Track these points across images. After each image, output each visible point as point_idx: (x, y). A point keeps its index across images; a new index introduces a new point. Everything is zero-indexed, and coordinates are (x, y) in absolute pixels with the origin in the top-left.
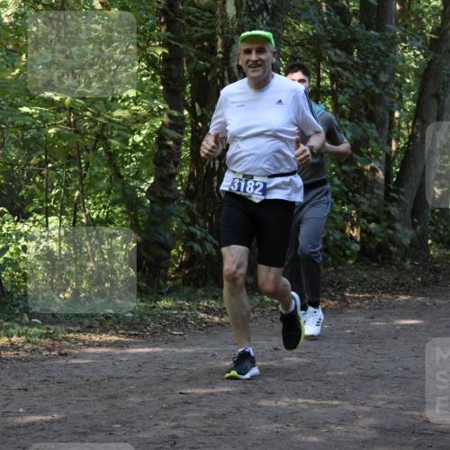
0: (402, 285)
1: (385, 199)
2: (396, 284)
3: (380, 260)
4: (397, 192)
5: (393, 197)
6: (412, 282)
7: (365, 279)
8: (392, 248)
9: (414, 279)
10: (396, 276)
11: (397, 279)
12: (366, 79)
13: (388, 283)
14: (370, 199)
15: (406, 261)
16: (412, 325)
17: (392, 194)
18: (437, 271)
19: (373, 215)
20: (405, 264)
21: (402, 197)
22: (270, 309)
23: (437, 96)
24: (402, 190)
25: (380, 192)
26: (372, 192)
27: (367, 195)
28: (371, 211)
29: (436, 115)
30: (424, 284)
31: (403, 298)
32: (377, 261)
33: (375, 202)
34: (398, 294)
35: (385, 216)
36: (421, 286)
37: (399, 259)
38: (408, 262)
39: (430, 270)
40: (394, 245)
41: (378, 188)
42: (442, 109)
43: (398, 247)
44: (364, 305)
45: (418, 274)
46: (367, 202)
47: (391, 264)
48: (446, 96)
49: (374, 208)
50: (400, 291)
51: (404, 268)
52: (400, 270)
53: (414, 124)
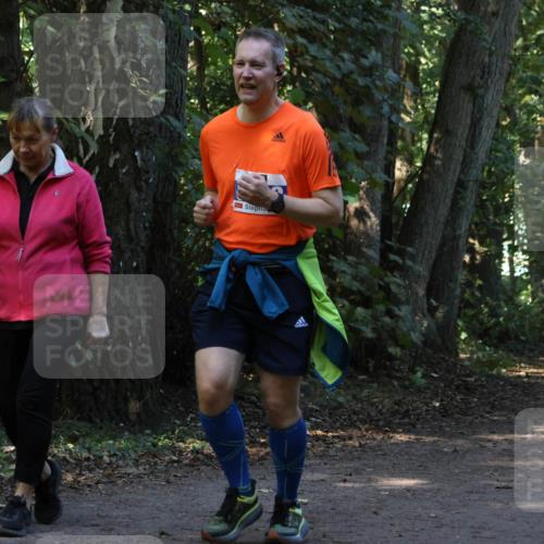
0: (406, 414)
1: (381, 265)
2: (394, 413)
3: (371, 370)
4: (401, 253)
5: (395, 261)
6: (425, 408)
7: (341, 405)
8: (391, 350)
9: (427, 404)
10: (397, 398)
11: (398, 403)
12: (343, 60)
13: (380, 412)
14: (354, 266)
15: (415, 372)
16: (408, 489)
17: (393, 257)
18: (468, 389)
19: (360, 292)
20: (413, 377)
21: (409, 263)
22: (167, 458)
23: (470, 89)
24: (410, 249)
25: (373, 253)
26: (359, 254)
27: (350, 258)
28: (356, 286)
29: (469, 121)
30: (444, 412)
31: (403, 438)
32: (366, 371)
33: (364, 270)
34: (395, 432)
35: (381, 294)
36: (439, 416)
37: (405, 368)
38: (419, 374)
39: (458, 387)
40: (397, 343)
41: (369, 246)
42: (481, 110)
43: (403, 347)
44: (332, 452)
45: (435, 396)
46: (349, 270)
47: (391, 377)
48: (487, 88)
49: (362, 281)
50: (400, 425)
51: (412, 383)
52: (406, 388)
53: (431, 137)
